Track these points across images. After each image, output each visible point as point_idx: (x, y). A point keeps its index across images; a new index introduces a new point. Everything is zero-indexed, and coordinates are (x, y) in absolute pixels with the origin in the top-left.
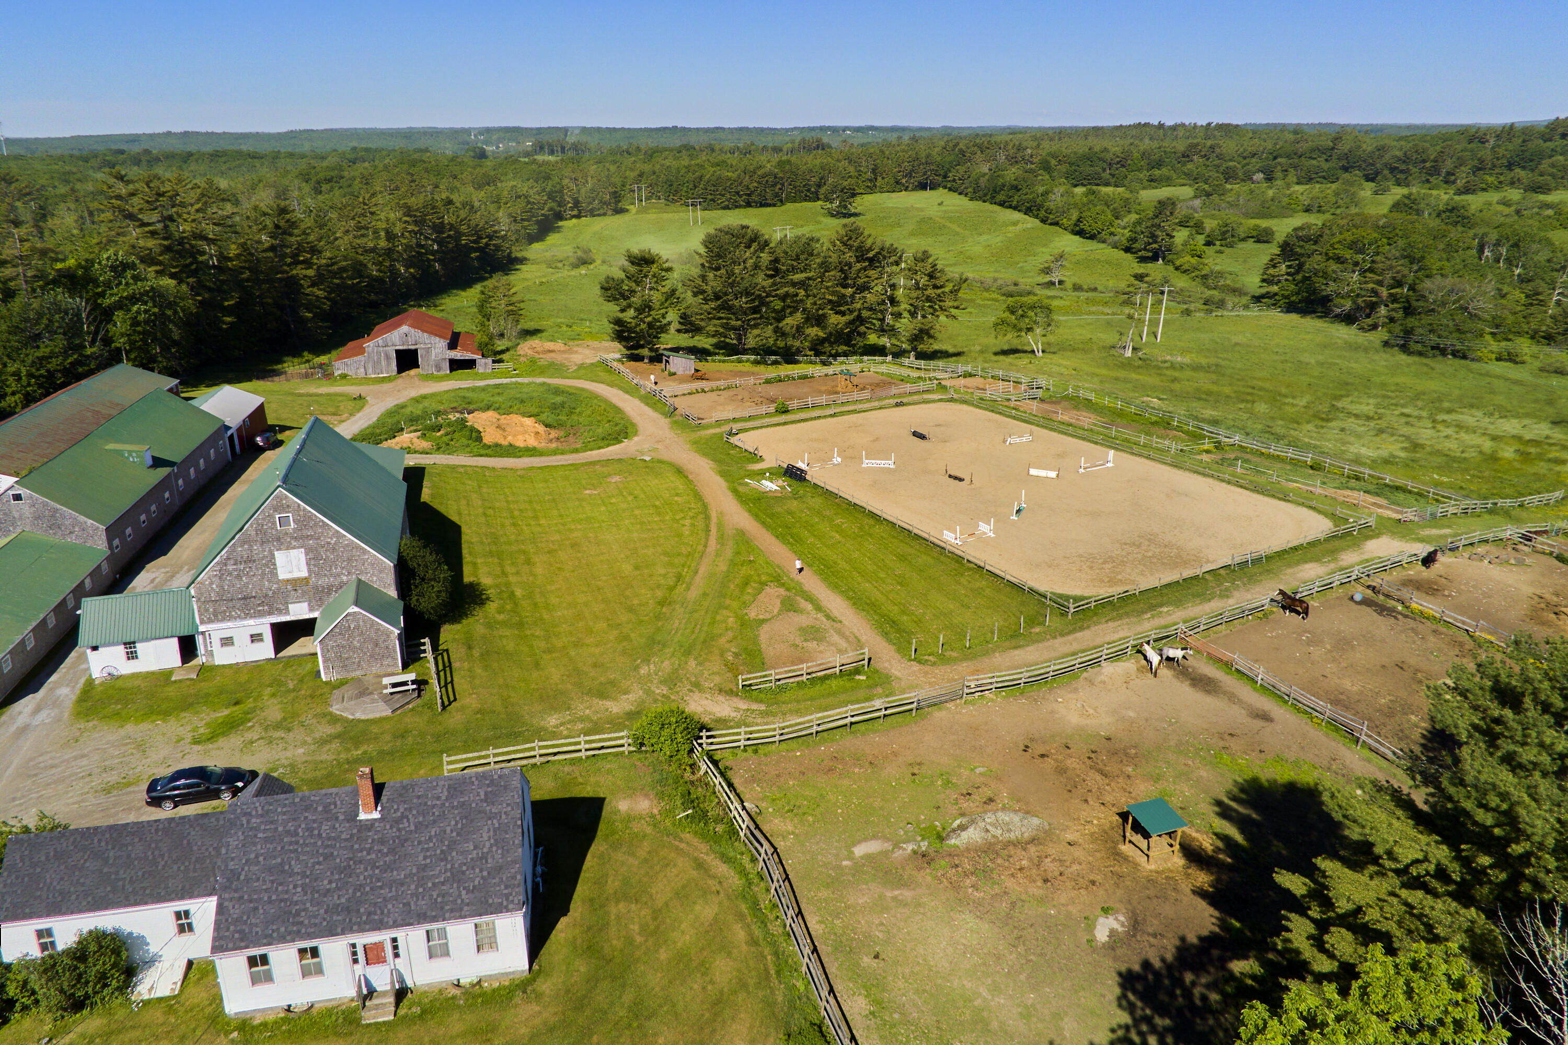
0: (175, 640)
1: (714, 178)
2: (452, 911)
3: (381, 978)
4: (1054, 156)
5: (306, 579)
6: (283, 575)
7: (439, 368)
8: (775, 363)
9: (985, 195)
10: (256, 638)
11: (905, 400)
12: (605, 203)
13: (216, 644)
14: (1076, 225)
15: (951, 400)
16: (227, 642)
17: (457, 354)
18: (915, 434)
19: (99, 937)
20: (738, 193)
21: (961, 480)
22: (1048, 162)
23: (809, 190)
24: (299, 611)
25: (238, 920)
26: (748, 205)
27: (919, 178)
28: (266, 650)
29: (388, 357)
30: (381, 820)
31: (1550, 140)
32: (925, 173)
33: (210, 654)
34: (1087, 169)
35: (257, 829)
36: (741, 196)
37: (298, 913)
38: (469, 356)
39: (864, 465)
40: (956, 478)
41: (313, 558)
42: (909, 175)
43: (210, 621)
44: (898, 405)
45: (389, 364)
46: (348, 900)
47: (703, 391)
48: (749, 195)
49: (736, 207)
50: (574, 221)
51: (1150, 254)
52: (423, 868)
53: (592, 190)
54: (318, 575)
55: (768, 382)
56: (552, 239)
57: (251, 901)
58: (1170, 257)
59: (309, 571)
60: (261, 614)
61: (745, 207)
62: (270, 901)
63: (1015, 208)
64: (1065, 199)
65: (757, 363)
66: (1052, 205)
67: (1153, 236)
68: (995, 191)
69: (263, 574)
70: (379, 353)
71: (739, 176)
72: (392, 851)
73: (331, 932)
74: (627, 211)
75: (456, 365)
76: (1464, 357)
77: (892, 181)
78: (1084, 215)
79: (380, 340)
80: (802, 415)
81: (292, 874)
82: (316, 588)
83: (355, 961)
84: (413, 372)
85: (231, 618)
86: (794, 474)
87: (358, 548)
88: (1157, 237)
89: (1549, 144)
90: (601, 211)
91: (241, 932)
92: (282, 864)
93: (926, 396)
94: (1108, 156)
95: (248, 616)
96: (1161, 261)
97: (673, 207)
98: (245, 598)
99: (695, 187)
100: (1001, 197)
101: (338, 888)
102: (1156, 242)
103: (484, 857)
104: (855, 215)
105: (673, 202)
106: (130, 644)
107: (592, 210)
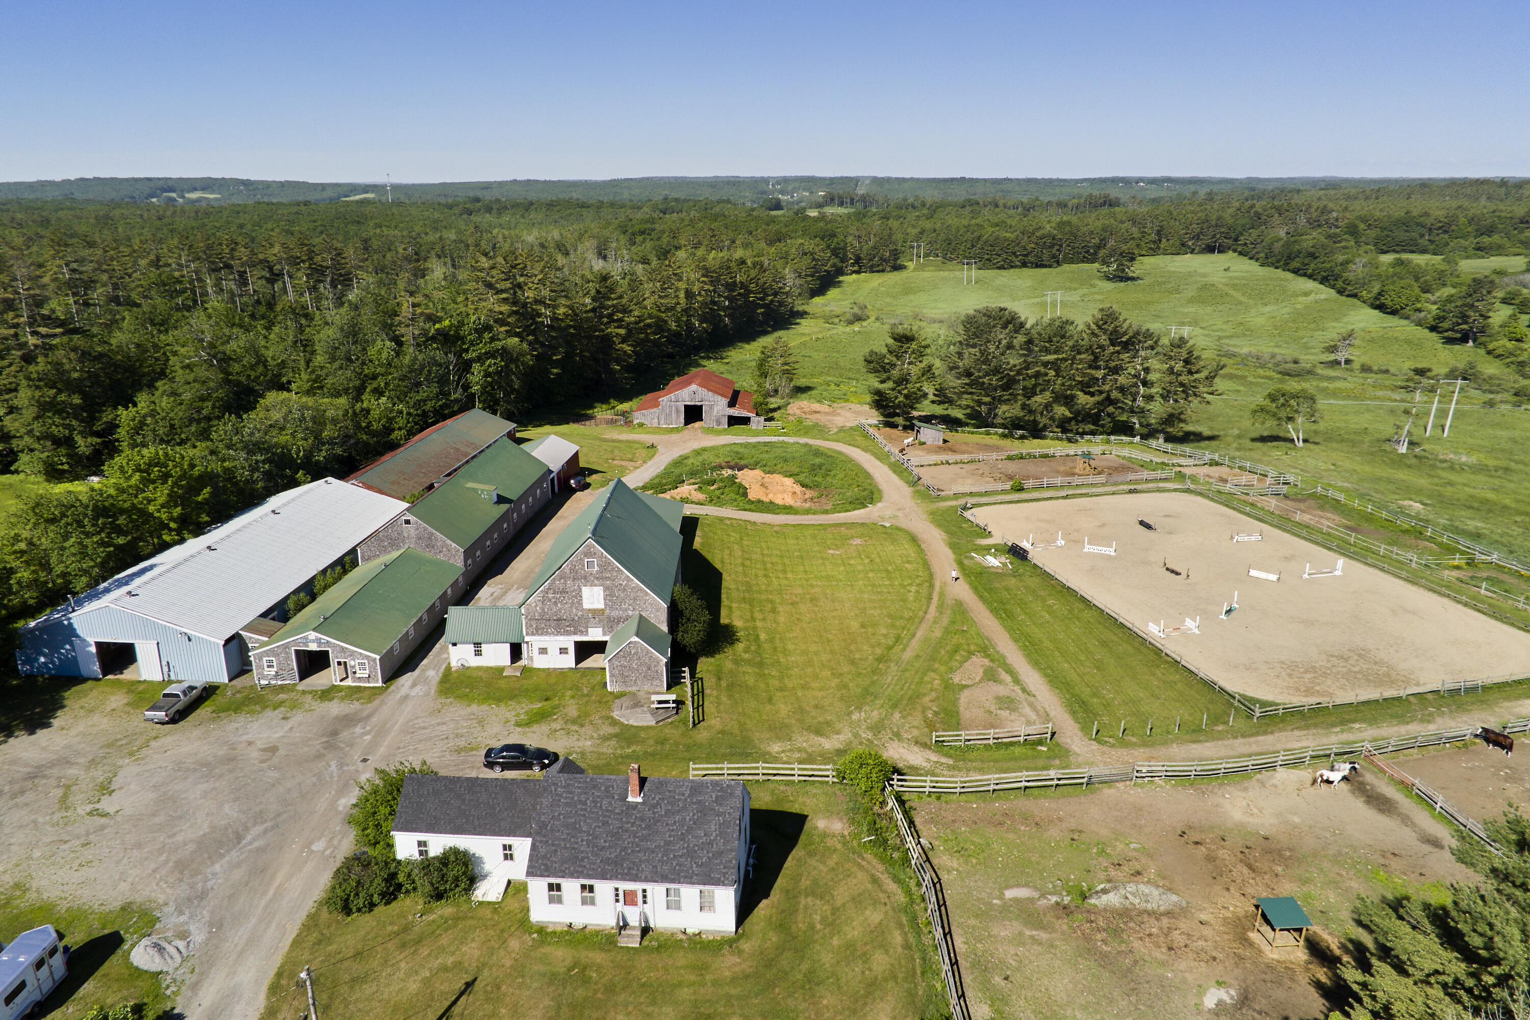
0: (508, 645)
1: (992, 239)
2: (685, 877)
3: (633, 916)
4: (1363, 220)
5: (602, 611)
6: (587, 605)
7: (719, 423)
8: (1022, 437)
9: (1278, 261)
10: (563, 651)
11: (1138, 487)
12: (885, 260)
13: (535, 652)
14: (1376, 298)
15: (1188, 491)
16: (543, 651)
17: (735, 412)
18: (1142, 523)
19: (455, 851)
20: (1014, 253)
21: (1177, 574)
22: (1355, 226)
23: (1087, 252)
24: (595, 634)
25: (544, 857)
26: (1024, 265)
27: (1206, 240)
28: (569, 661)
29: (678, 411)
30: (643, 803)
32: (1214, 236)
33: (531, 659)
34: (1401, 235)
35: (561, 796)
36: (1017, 257)
37: (582, 860)
38: (745, 414)
39: (1086, 550)
40: (1173, 571)
41: (609, 595)
42: (1197, 237)
43: (533, 634)
44: (1131, 492)
45: (678, 416)
46: (616, 857)
47: (948, 463)
48: (1025, 255)
49: (1012, 267)
50: (854, 276)
51: (1459, 335)
52: (668, 843)
53: (874, 248)
54: (611, 608)
55: (1010, 458)
56: (833, 293)
57: (553, 845)
58: (1483, 339)
59: (606, 604)
60: (568, 633)
61: (1020, 267)
62: (566, 848)
63: (1310, 277)
64: (1366, 270)
65: (1004, 436)
66: (1351, 276)
67: (1465, 318)
68: (1289, 258)
69: (573, 603)
70: (671, 407)
71: (1017, 236)
72: (648, 827)
73: (603, 877)
74: (905, 267)
75: (733, 421)
77: (1178, 243)
78: (1386, 288)
79: (672, 396)
80: (1036, 495)
81: (581, 831)
82: (609, 618)
83: (617, 901)
84: (697, 425)
85: (547, 634)
86: (1017, 553)
87: (642, 590)
88: (1469, 317)
90: (880, 268)
91: (545, 865)
92: (575, 823)
93: (1161, 485)
94: (1428, 221)
95: (559, 633)
96: (1471, 343)
97: (950, 265)
98: (558, 620)
99: (973, 246)
100: (1295, 264)
101: (610, 847)
102: (1466, 323)
103: (711, 843)
104: (1133, 279)
105: (951, 259)
106: (477, 644)
107: (872, 266)
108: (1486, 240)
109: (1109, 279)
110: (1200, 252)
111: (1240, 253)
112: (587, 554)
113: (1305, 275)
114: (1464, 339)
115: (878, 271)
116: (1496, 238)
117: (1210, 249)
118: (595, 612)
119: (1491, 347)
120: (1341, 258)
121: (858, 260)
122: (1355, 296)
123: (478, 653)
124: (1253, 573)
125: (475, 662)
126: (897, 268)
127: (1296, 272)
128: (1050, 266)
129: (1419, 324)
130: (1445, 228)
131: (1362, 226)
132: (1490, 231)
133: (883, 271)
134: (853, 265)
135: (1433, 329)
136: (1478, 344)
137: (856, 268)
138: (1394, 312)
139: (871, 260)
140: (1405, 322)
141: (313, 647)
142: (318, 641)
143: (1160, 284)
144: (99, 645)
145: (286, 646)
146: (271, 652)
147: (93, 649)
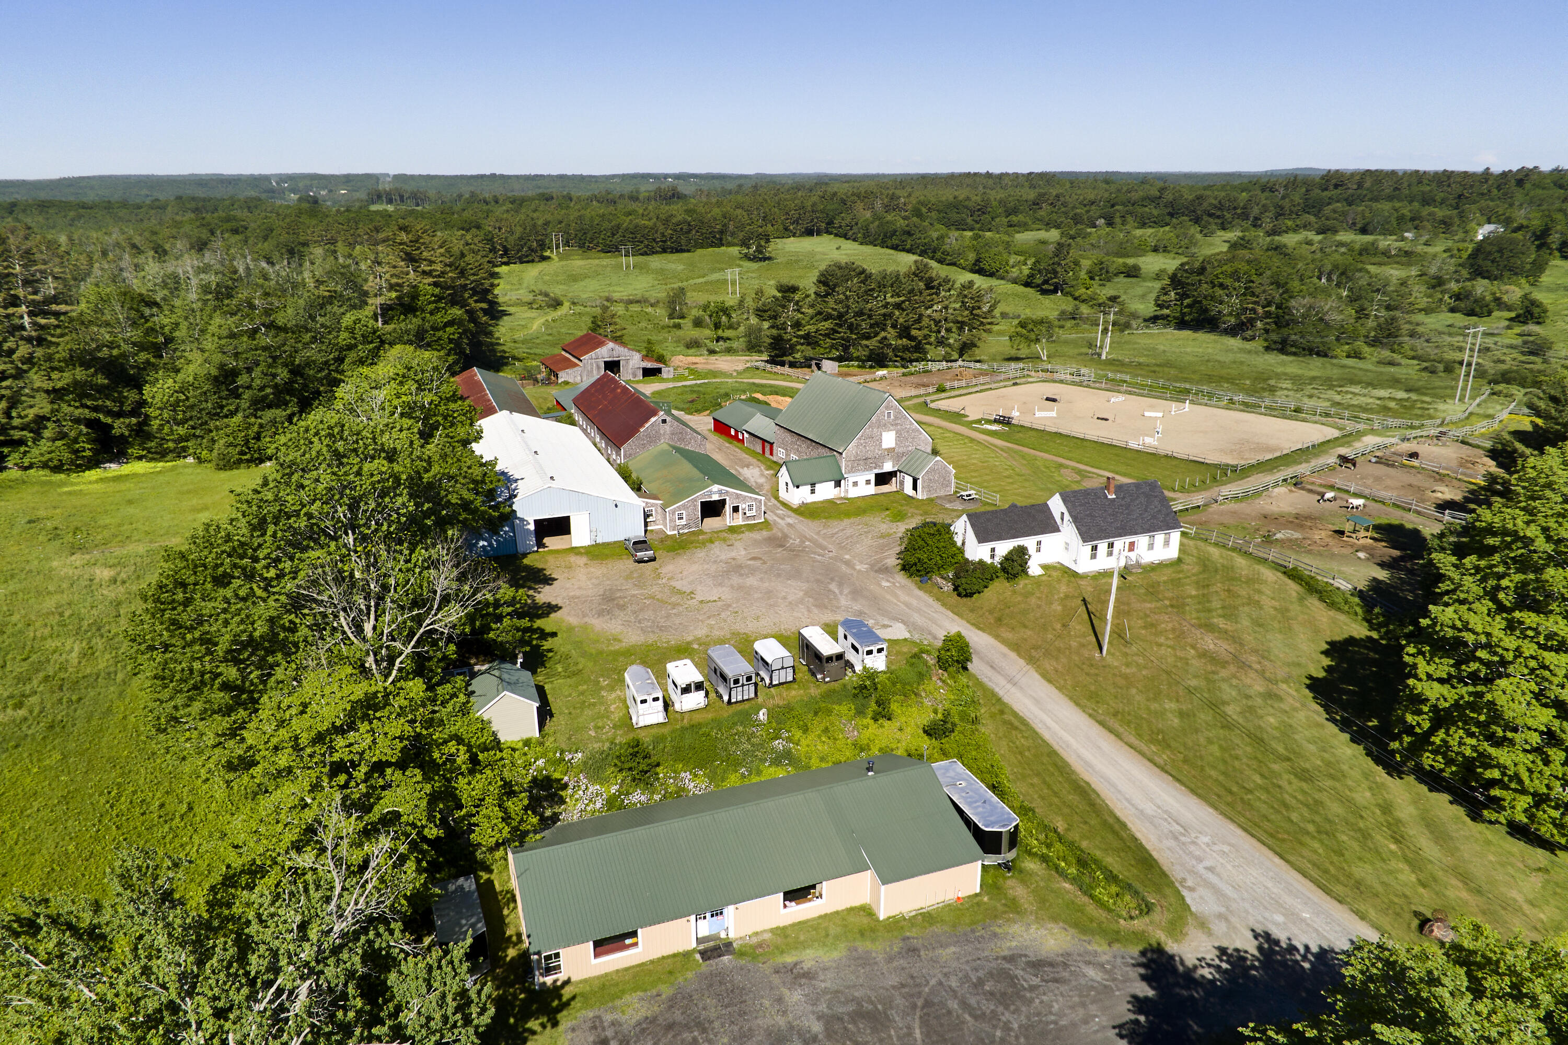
0: (833, 483)
1: (631, 226)
2: (1158, 528)
3: (1133, 558)
4: (923, 204)
5: (893, 448)
6: (884, 445)
7: (635, 375)
9: (876, 240)
10: (868, 482)
11: (1017, 381)
12: (532, 251)
13: (851, 484)
16: (855, 484)
17: (649, 365)
18: (1047, 399)
19: (1014, 550)
20: (654, 240)
21: (1107, 420)
22: (920, 210)
24: (888, 467)
25: (1086, 532)
27: (805, 224)
28: (871, 489)
29: (598, 368)
30: (1117, 498)
31: (1326, 189)
32: (812, 221)
33: (847, 491)
35: (1075, 501)
36: (657, 243)
37: (1106, 530)
38: (656, 365)
39: (1038, 415)
40: (1102, 419)
41: (899, 436)
42: (796, 222)
43: (849, 472)
44: (1016, 384)
45: (598, 372)
46: (1121, 525)
48: (665, 242)
49: (653, 253)
50: (505, 267)
51: (1050, 288)
52: (1141, 514)
53: (521, 239)
54: (899, 446)
57: (1087, 526)
58: (1069, 290)
59: (896, 444)
60: (871, 469)
61: (661, 253)
62: (1094, 526)
63: (909, 251)
64: (958, 242)
67: (1055, 272)
69: (876, 445)
70: (592, 364)
71: (655, 224)
72: (1125, 509)
73: (1121, 536)
74: (548, 258)
75: (648, 372)
76: (1326, 356)
78: (981, 256)
79: (592, 354)
82: (897, 453)
83: (1127, 549)
85: (858, 471)
86: (1004, 421)
87: (918, 430)
88: (1057, 272)
89: (1326, 193)
90: (529, 258)
91: (1089, 536)
92: (1090, 513)
94: (970, 204)
95: (866, 470)
96: (1060, 293)
97: (590, 253)
98: (866, 459)
99: (613, 235)
100: (895, 241)
101: (1115, 521)
102: (1056, 277)
104: (769, 259)
105: (589, 249)
106: (813, 485)
107: (520, 258)
108: (1014, 219)
109: (750, 259)
110: (800, 236)
111: (836, 235)
112: (887, 408)
113: (903, 250)
114: (1055, 291)
115: (528, 262)
116: (1021, 217)
117: (809, 233)
118: (890, 451)
119: (1077, 294)
120: (935, 235)
121: (506, 251)
122: (954, 264)
123: (813, 492)
124: (1147, 414)
125: (811, 499)
126: (544, 259)
127: (895, 248)
128: (689, 251)
129: (1015, 281)
130: (982, 210)
131: (924, 210)
132: (1015, 211)
133: (533, 261)
134: (502, 256)
135: (1027, 284)
136: (1065, 294)
137: (505, 260)
138: (992, 275)
139: (519, 251)
140: (1002, 282)
141: (715, 497)
142: (720, 492)
143: (797, 261)
144: (537, 522)
145: (695, 500)
146: (684, 507)
147: (532, 527)
